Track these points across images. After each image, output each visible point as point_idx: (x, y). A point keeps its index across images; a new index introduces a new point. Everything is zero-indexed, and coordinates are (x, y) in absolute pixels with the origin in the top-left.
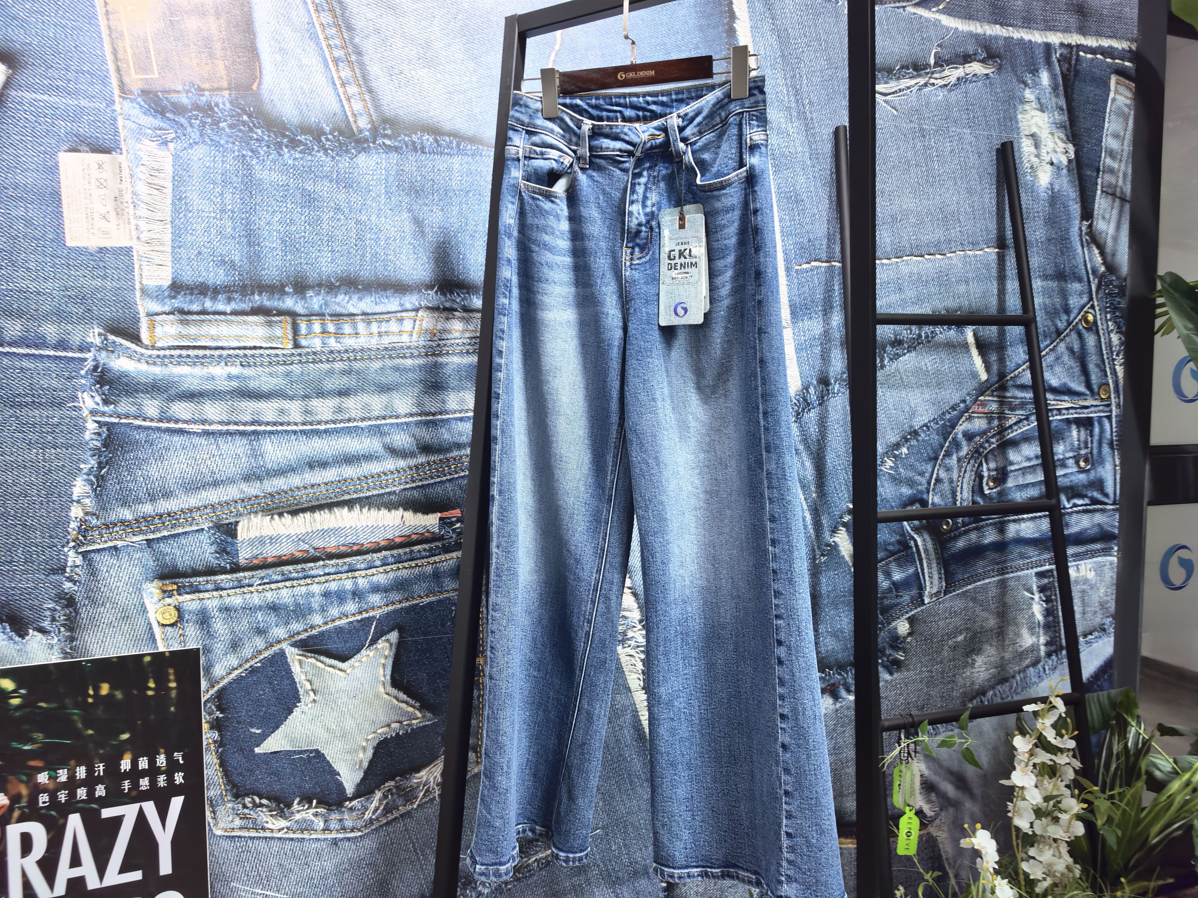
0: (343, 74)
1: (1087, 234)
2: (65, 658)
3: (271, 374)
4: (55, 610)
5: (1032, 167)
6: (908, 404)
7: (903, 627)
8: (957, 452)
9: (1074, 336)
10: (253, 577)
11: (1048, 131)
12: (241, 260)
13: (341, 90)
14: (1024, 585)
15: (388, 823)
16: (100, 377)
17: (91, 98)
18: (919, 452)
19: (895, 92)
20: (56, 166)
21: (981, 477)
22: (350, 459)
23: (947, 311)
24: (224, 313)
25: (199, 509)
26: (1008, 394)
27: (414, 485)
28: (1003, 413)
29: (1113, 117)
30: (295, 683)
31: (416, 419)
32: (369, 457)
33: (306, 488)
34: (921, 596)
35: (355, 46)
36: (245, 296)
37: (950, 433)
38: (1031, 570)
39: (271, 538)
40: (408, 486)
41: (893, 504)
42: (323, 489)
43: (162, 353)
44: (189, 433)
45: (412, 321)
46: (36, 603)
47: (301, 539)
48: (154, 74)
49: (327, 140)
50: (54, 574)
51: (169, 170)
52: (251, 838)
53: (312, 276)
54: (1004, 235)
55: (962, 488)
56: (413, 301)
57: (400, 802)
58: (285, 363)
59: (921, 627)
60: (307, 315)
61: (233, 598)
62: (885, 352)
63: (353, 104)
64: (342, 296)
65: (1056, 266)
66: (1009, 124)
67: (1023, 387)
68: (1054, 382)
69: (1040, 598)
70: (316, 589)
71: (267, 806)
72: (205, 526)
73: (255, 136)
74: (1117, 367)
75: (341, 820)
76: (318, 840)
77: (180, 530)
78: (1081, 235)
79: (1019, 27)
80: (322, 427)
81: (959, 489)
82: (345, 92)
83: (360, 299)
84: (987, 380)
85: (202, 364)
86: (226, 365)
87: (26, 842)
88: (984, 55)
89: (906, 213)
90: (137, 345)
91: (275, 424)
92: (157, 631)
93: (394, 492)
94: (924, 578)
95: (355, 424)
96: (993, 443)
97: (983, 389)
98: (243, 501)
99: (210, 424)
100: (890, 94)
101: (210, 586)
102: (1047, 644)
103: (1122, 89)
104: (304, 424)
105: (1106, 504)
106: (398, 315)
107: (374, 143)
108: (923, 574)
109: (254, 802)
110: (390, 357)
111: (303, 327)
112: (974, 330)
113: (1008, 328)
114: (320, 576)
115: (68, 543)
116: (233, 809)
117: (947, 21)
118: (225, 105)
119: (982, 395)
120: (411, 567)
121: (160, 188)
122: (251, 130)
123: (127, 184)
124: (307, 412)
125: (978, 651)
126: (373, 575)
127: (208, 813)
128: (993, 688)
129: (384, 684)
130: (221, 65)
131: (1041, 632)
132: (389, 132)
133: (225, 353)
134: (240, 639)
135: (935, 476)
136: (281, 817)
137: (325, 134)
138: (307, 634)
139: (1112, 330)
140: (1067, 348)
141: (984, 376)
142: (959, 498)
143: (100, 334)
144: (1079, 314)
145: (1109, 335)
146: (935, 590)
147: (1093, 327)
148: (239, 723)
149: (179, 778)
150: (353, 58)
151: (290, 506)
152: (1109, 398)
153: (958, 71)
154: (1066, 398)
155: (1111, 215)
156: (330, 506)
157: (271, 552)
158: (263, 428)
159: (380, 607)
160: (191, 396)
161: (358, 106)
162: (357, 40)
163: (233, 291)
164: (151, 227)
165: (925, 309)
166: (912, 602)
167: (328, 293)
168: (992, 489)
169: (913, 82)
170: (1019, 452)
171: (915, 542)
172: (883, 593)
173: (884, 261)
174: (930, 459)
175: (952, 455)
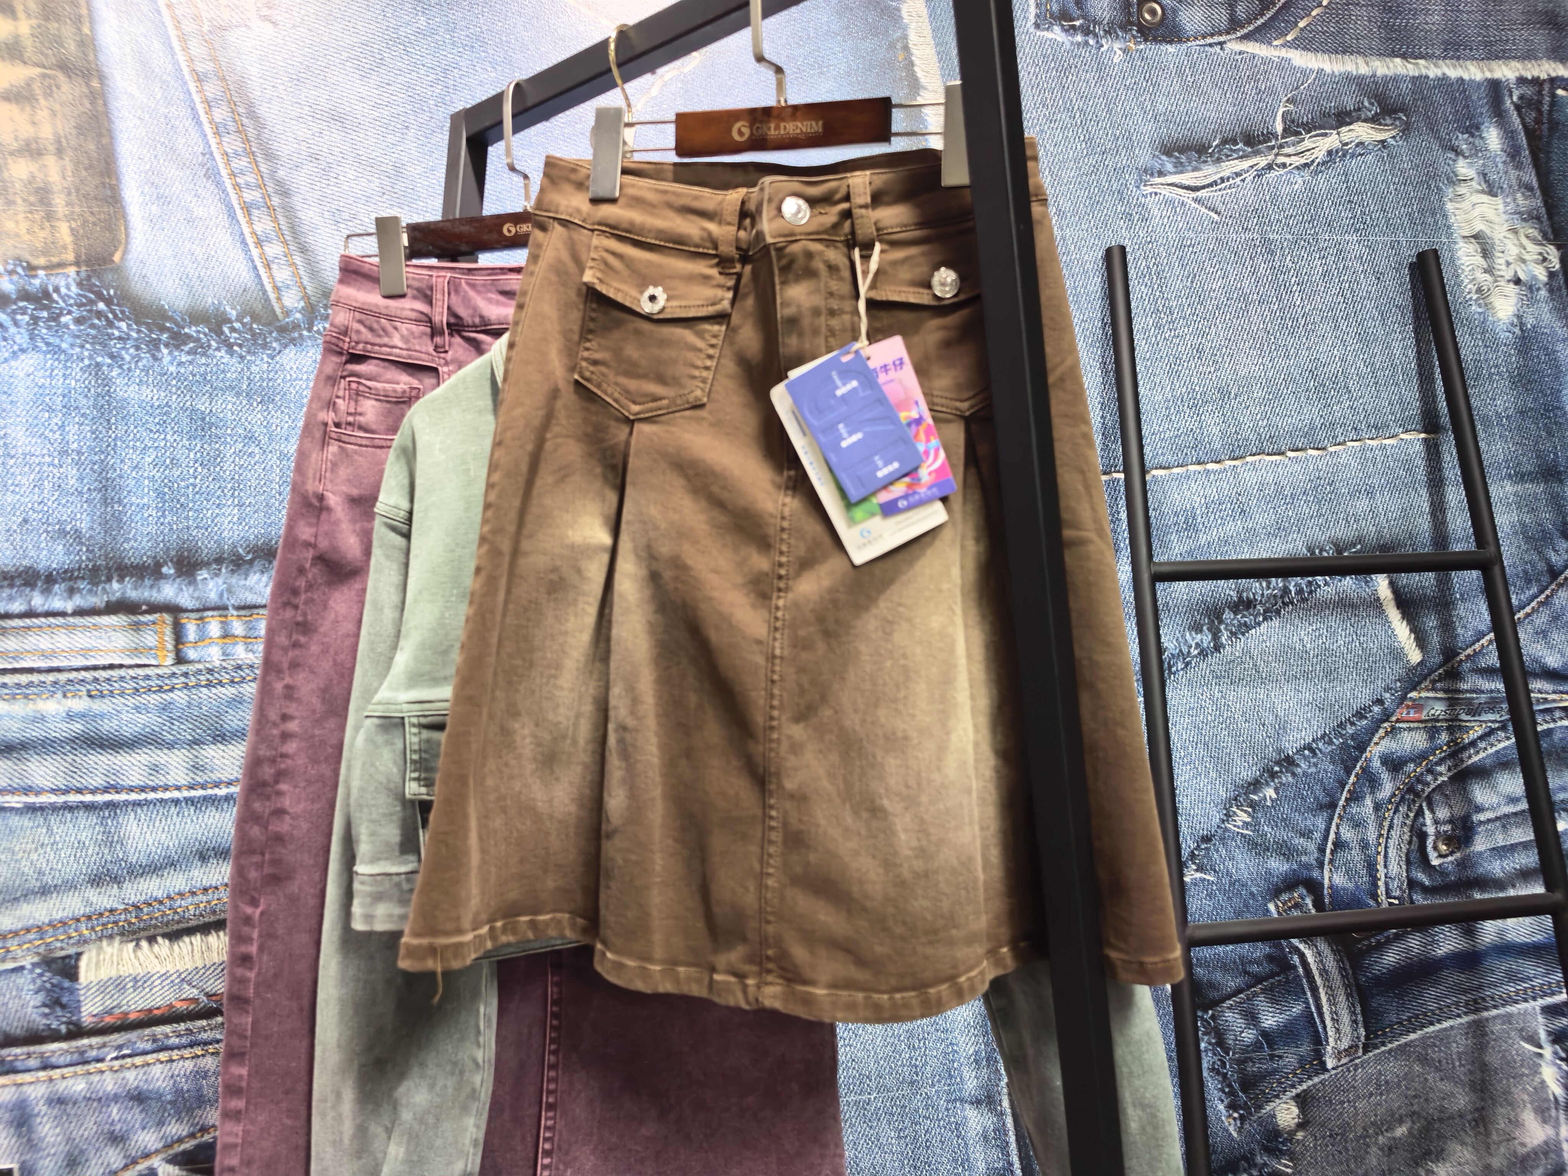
0: (258, 227)
3: (137, 709)
5: (1479, 290)
6: (1272, 710)
7: (1286, 1113)
8: (1372, 792)
10: (104, 1045)
11: (1506, 227)
12: (92, 528)
13: (255, 252)
14: (1522, 1030)
18: (1299, 795)
19: (1215, 183)
21: (1423, 836)
23: (1336, 545)
24: (63, 614)
25: (17, 933)
26: (1464, 686)
28: (1456, 719)
34: (1319, 1055)
35: (279, 183)
36: (97, 584)
37: (1357, 760)
38: (1532, 1003)
39: (135, 980)
41: (1254, 889)
42: (223, 894)
47: (186, 979)
49: (233, 330)
53: (207, 546)
54: (1436, 410)
55: (1386, 856)
58: (160, 689)
59: (1322, 1113)
60: (198, 610)
61: (71, 1081)
62: (1221, 622)
63: (275, 272)
64: (257, 576)
65: (1537, 457)
66: (1430, 220)
68: (1553, 661)
69: (1555, 1053)
70: (210, 1063)
72: (27, 962)
73: (117, 333)
79: (1438, 58)
81: (1380, 859)
82: (262, 255)
84: (1421, 663)
85: (26, 697)
86: (65, 696)
88: (1376, 109)
89: (1246, 384)
91: (143, 789)
94: (1323, 1022)
96: (1441, 774)
97: (1414, 679)
98: (89, 918)
99: (38, 793)
100: (1203, 187)
101: (33, 1063)
104: (191, 787)
107: (310, 329)
108: (1321, 1015)
111: (191, 630)
112: (1390, 580)
113: (1455, 574)
114: (218, 1041)
117: (1301, 59)
118: (68, 287)
119: (1414, 689)
122: (110, 324)
125: (1437, 1155)
130: (65, 229)
131: (1561, 1117)
133: (63, 677)
135: (1332, 836)
137: (229, 321)
138: (193, 1142)
141: (1415, 656)
142: (1381, 874)
146: (1345, 1044)
150: (276, 201)
151: (167, 924)
153: (1328, 140)
157: (135, 1003)
158: (123, 797)
160: (9, 749)
161: (282, 274)
162: (281, 173)
163: (77, 578)
166: (1302, 1067)
167: (233, 572)
168: (1445, 856)
169: (1245, 164)
170: (1494, 787)
171: (1302, 956)
172: (1244, 1051)
173: (1211, 466)
174: (1321, 807)
175: (1363, 798)
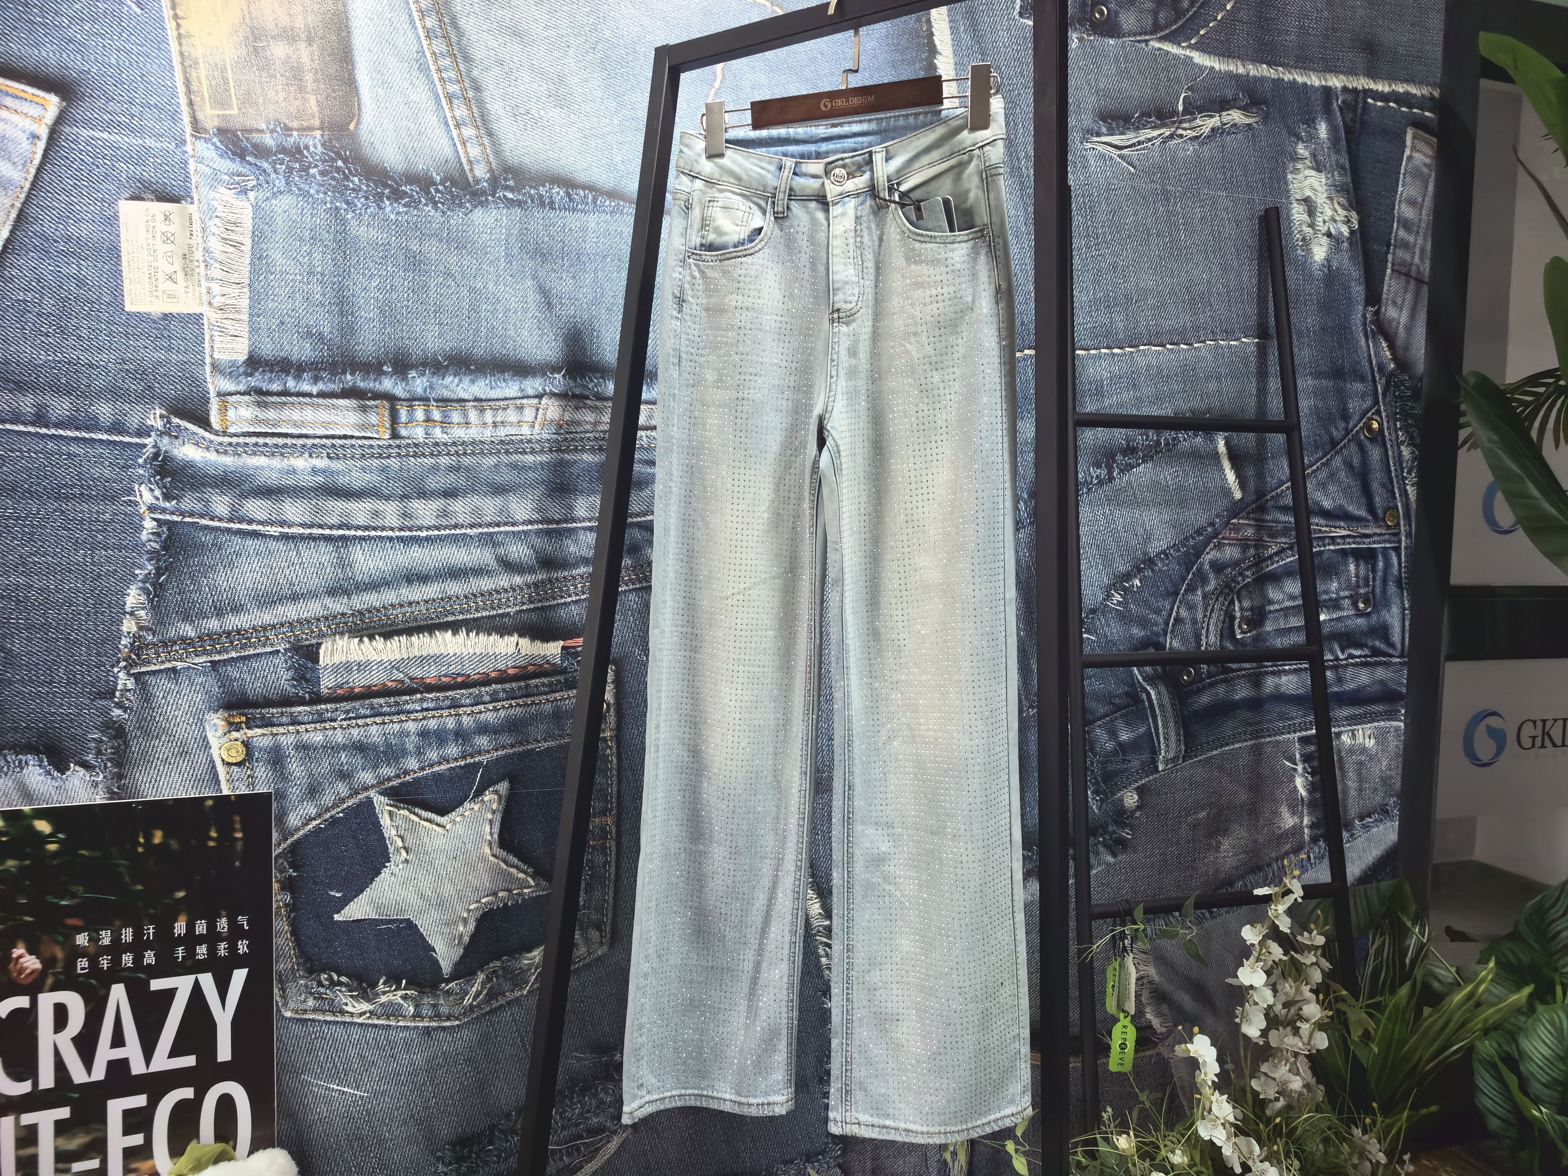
0: (457, 113)
1: (1372, 322)
2: (110, 799)
3: (363, 469)
4: (101, 741)
5: (1304, 239)
6: (1143, 525)
7: (1131, 799)
8: (1202, 586)
9: (1353, 447)
10: (336, 710)
11: (1325, 195)
12: (331, 332)
13: (455, 133)
14: (1285, 752)
15: (491, 1012)
16: (161, 466)
17: (158, 136)
18: (1155, 585)
19: (1133, 145)
20: (116, 216)
21: (1233, 618)
22: (456, 573)
23: (1193, 413)
24: (310, 395)
25: (274, 627)
26: (1268, 517)
27: (532, 606)
28: (1261, 539)
29: (1408, 179)
30: (384, 838)
31: (536, 527)
32: (479, 571)
33: (402, 606)
34: (1154, 762)
35: (473, 81)
36: (335, 375)
37: (1194, 563)
38: (1293, 735)
39: (359, 665)
40: (524, 607)
41: (1121, 648)
42: (423, 608)
43: (234, 440)
44: (264, 536)
45: (534, 410)
46: (79, 732)
47: (395, 666)
48: (233, 109)
50: (101, 699)
51: (248, 223)
52: (326, 1022)
53: (416, 352)
54: (1267, 322)
55: (1207, 631)
56: (537, 386)
57: (506, 986)
58: (380, 456)
59: (1153, 800)
60: (408, 400)
61: (312, 734)
62: (1114, 461)
63: (469, 150)
64: (451, 378)
65: (1332, 361)
66: (1276, 185)
67: (1285, 509)
68: (1327, 504)
69: (1304, 768)
70: (411, 726)
71: (346, 985)
72: (281, 648)
73: (351, 186)
74: (1408, 487)
75: (435, 1006)
76: (406, 1028)
77: (252, 652)
78: (1365, 324)
79: (1292, 67)
80: (424, 534)
81: (1204, 632)
82: (460, 135)
83: (473, 382)
84: (1241, 500)
85: (282, 455)
86: (310, 456)
87: (61, 1015)
88: (1247, 101)
90: (206, 430)
91: (366, 528)
92: (221, 770)
93: (509, 613)
94: (1158, 739)
95: (463, 531)
96: (1248, 577)
97: (1236, 509)
98: (327, 619)
99: (290, 526)
100: (1126, 147)
101: (284, 720)
102: (1312, 827)
103: (1420, 145)
104: (401, 529)
105: (1392, 656)
106: (517, 403)
107: (493, 196)
108: (1157, 734)
109: (330, 979)
110: (507, 452)
111: (403, 414)
112: (1225, 438)
113: (1269, 436)
114: (417, 712)
115: (118, 662)
116: (306, 986)
117: (1198, 58)
118: (316, 148)
119: (1235, 517)
120: (526, 705)
121: (237, 245)
122: (347, 178)
123: (197, 239)
124: (405, 515)
125: (1225, 832)
126: (481, 712)
127: (276, 991)
128: (1242, 877)
129: (490, 844)
130: (312, 101)
131: (1305, 811)
132: (511, 183)
133: (309, 442)
134: (320, 784)
135: (1174, 614)
136: (363, 998)
137: (434, 183)
138: (399, 781)
139: (1402, 442)
140: (1344, 462)
141: (1238, 495)
142: (1203, 642)
143: (162, 416)
144: (1360, 421)
145: (1399, 447)
146: (1171, 755)
147: (1378, 438)
148: (316, 883)
149: (243, 947)
150: (471, 94)
151: (383, 626)
152: (1398, 525)
153: (1213, 120)
154: (1342, 524)
155: (1404, 300)
156: (431, 628)
157: (359, 681)
158: (352, 533)
159: (488, 752)
160: (269, 492)
161: (474, 151)
162: (475, 73)
163: (320, 369)
164: (225, 290)
165: (1166, 410)
166: (1143, 770)
167: (434, 373)
168: (1245, 633)
169: (1156, 133)
170: (1281, 588)
171: (1148, 694)
172: (1106, 756)
173: (1116, 351)
174: (1169, 594)
175: (1196, 589)
